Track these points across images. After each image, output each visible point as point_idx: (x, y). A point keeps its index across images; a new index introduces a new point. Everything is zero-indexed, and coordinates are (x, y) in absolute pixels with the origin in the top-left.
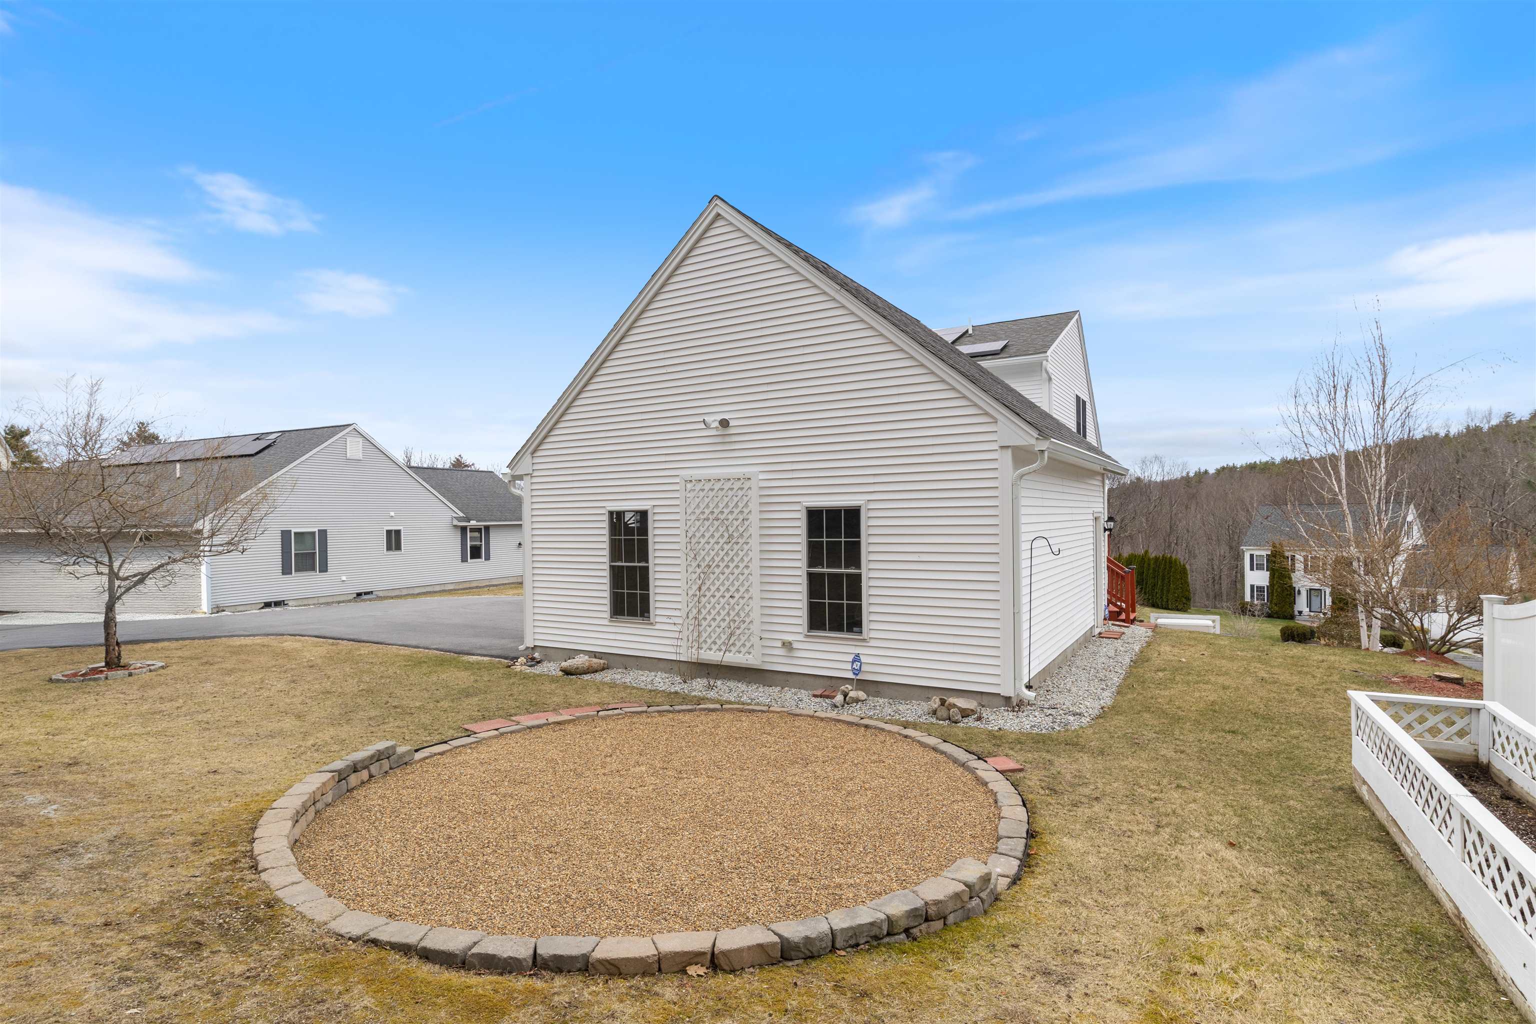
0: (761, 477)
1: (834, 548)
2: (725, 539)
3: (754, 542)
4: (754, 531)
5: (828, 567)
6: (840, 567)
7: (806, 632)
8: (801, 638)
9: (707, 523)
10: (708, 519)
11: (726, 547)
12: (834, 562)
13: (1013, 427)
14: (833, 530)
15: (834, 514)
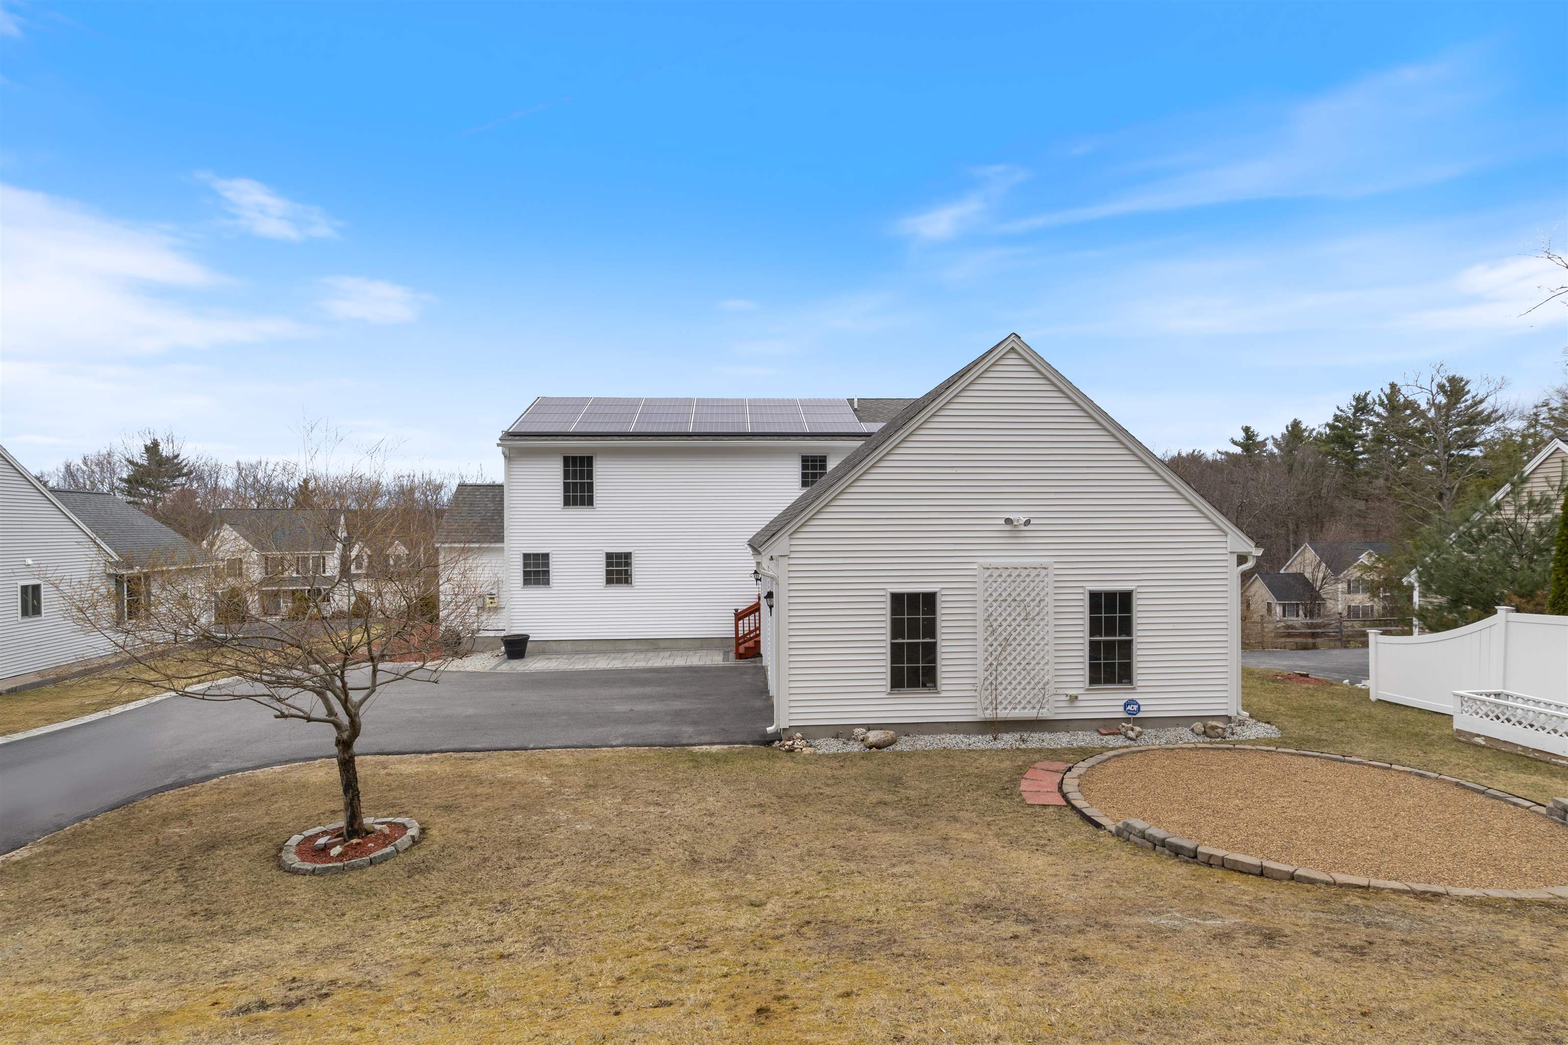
0: (1056, 566)
1: (1110, 622)
2: (1022, 617)
3: (1050, 618)
4: (1051, 609)
5: (1105, 636)
6: (1115, 635)
7: (1087, 686)
8: (1082, 691)
9: (1004, 604)
10: (1005, 600)
11: (1023, 624)
12: (1110, 631)
13: (1238, 539)
14: (1111, 608)
15: (1111, 596)
